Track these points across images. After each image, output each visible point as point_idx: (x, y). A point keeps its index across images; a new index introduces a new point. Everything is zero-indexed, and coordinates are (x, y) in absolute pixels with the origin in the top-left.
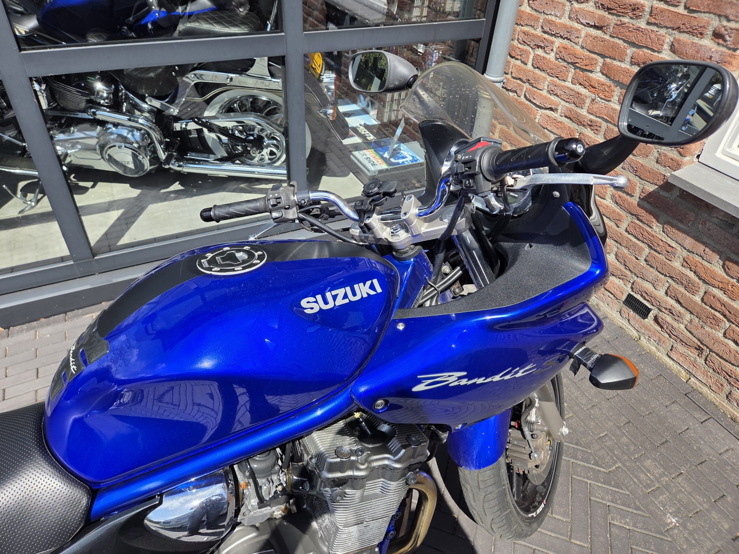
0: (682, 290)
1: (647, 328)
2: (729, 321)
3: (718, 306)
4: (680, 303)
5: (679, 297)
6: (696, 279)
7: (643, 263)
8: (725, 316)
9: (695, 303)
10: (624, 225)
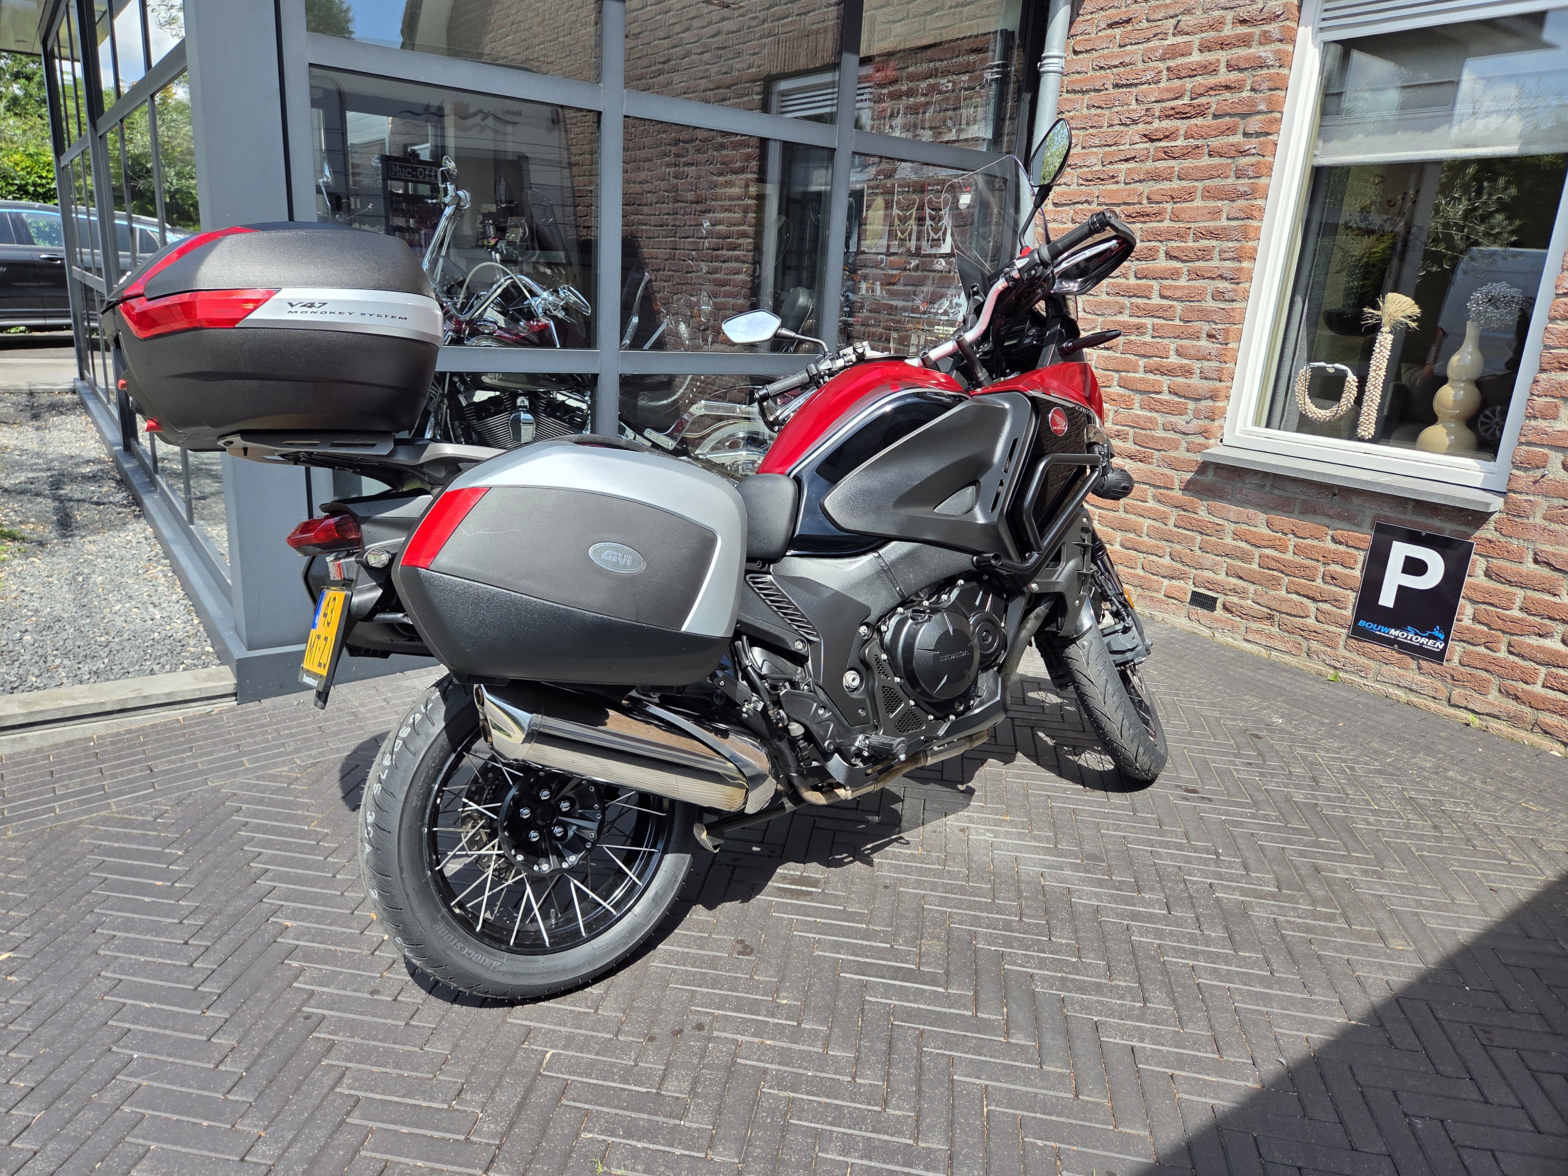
0: (1240, 563)
1: (1218, 620)
2: (1287, 575)
3: (1274, 565)
4: (1241, 578)
5: (1238, 571)
6: (1249, 547)
7: (1199, 552)
8: (1282, 572)
9: (1254, 571)
10: (1171, 522)
